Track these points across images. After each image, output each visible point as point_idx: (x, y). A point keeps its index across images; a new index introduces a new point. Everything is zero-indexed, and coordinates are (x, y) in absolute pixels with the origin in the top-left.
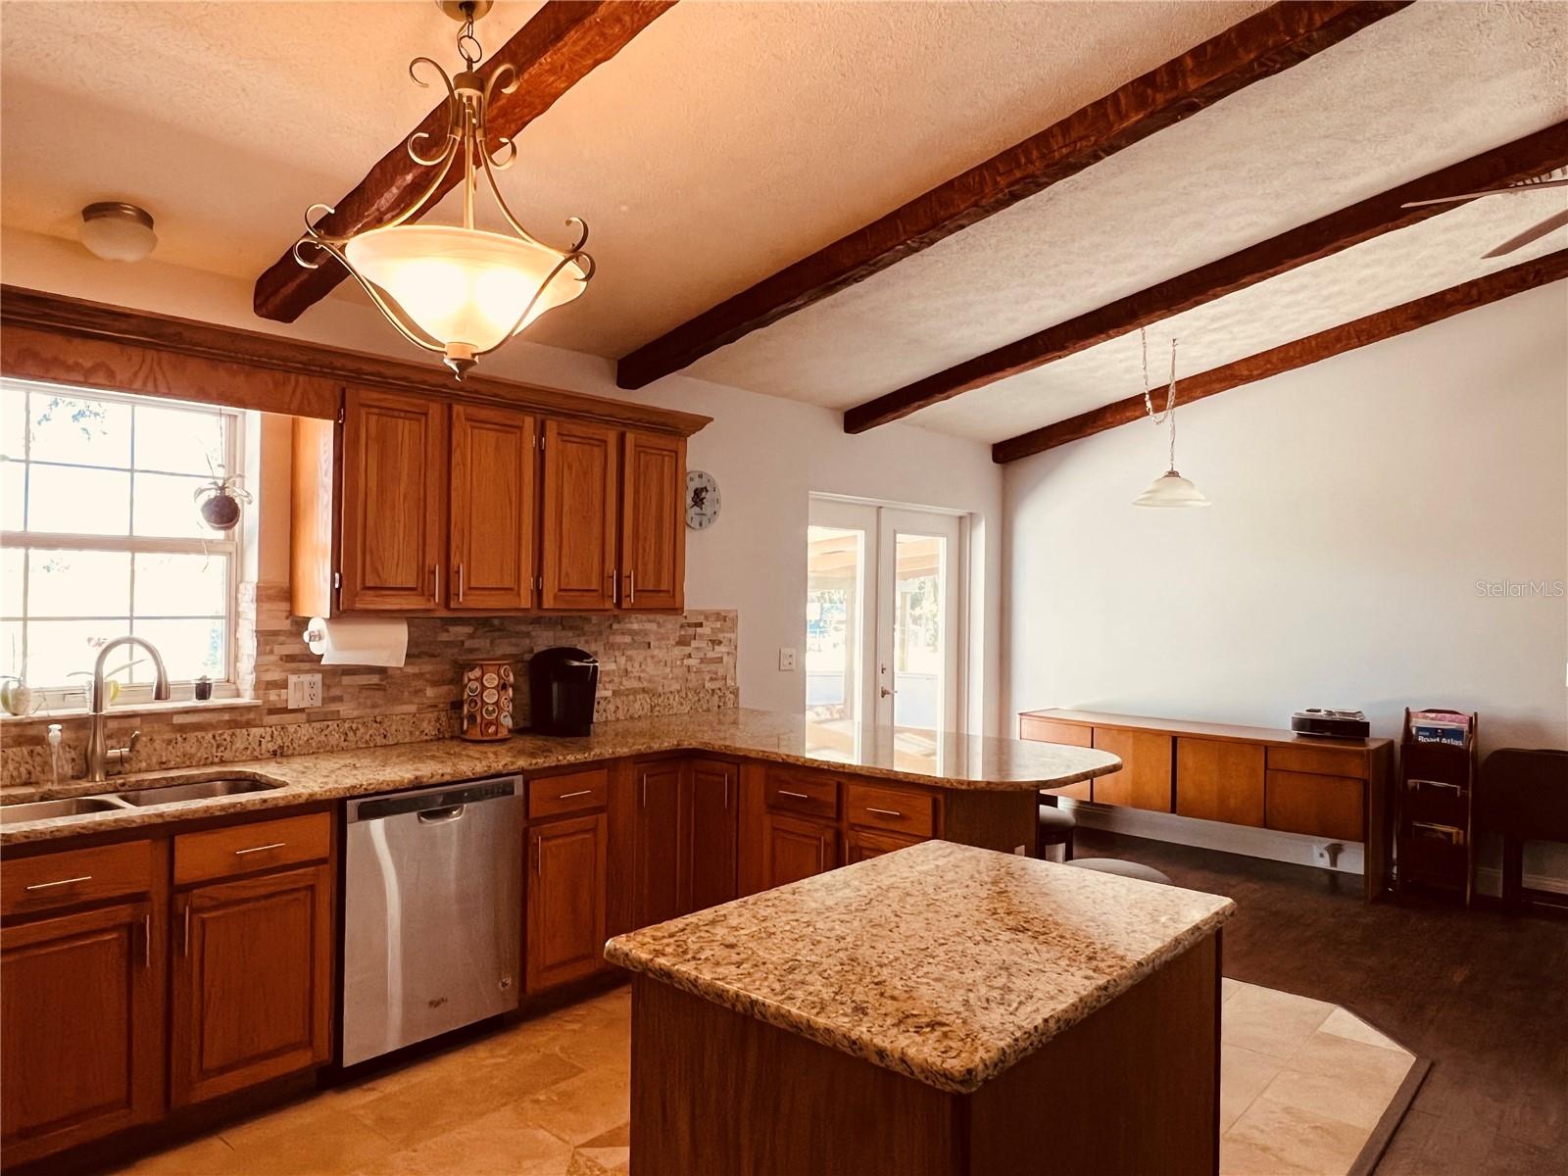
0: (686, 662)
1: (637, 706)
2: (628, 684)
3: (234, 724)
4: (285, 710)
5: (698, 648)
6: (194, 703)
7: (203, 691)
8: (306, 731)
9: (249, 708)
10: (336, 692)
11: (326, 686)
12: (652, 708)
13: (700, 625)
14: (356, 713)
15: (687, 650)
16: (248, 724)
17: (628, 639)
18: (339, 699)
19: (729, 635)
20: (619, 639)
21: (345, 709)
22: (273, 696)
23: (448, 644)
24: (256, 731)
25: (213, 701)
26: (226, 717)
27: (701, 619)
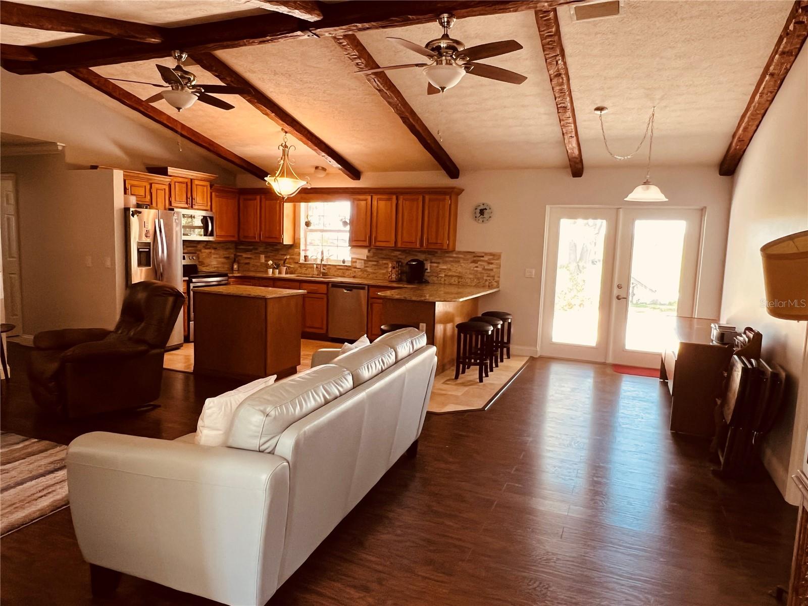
0: (475, 269)
1: (453, 281)
2: (450, 273)
3: (347, 269)
4: (356, 268)
5: (481, 265)
6: (342, 264)
7: (344, 262)
8: (360, 273)
9: (350, 266)
10: (367, 265)
11: (365, 263)
12: (459, 282)
13: (483, 257)
14: (371, 271)
15: (476, 265)
16: (349, 270)
17: (451, 259)
18: (366, 267)
19: (497, 261)
20: (447, 259)
21: (369, 269)
22: (354, 264)
23: (394, 256)
24: (350, 271)
25: (345, 264)
26: (346, 268)
27: (483, 255)
